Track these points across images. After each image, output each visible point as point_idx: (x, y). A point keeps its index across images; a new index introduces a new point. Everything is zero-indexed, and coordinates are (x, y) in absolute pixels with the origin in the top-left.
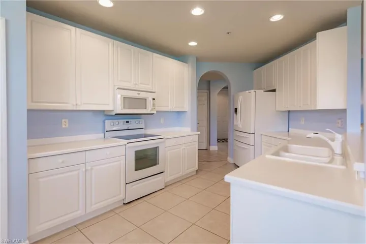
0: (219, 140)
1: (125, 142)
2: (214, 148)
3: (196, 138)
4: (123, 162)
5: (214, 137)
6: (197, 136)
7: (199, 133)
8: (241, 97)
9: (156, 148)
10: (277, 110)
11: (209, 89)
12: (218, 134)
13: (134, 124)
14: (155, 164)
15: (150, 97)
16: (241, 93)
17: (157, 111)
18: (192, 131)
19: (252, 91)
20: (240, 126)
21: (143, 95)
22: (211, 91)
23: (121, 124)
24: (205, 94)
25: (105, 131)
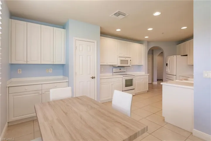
0: (158, 80)
1: (122, 76)
2: (155, 83)
3: (148, 77)
4: (121, 83)
5: (155, 78)
6: (148, 76)
7: (149, 74)
8: (169, 59)
9: (132, 79)
10: (188, 64)
11: (153, 54)
12: (157, 77)
13: (122, 70)
14: (132, 86)
15: (129, 59)
16: (169, 57)
17: (132, 65)
18: (145, 73)
19: (175, 56)
20: (169, 72)
21: (127, 59)
22: (154, 55)
23: (118, 70)
24: (151, 57)
25: (113, 72)
